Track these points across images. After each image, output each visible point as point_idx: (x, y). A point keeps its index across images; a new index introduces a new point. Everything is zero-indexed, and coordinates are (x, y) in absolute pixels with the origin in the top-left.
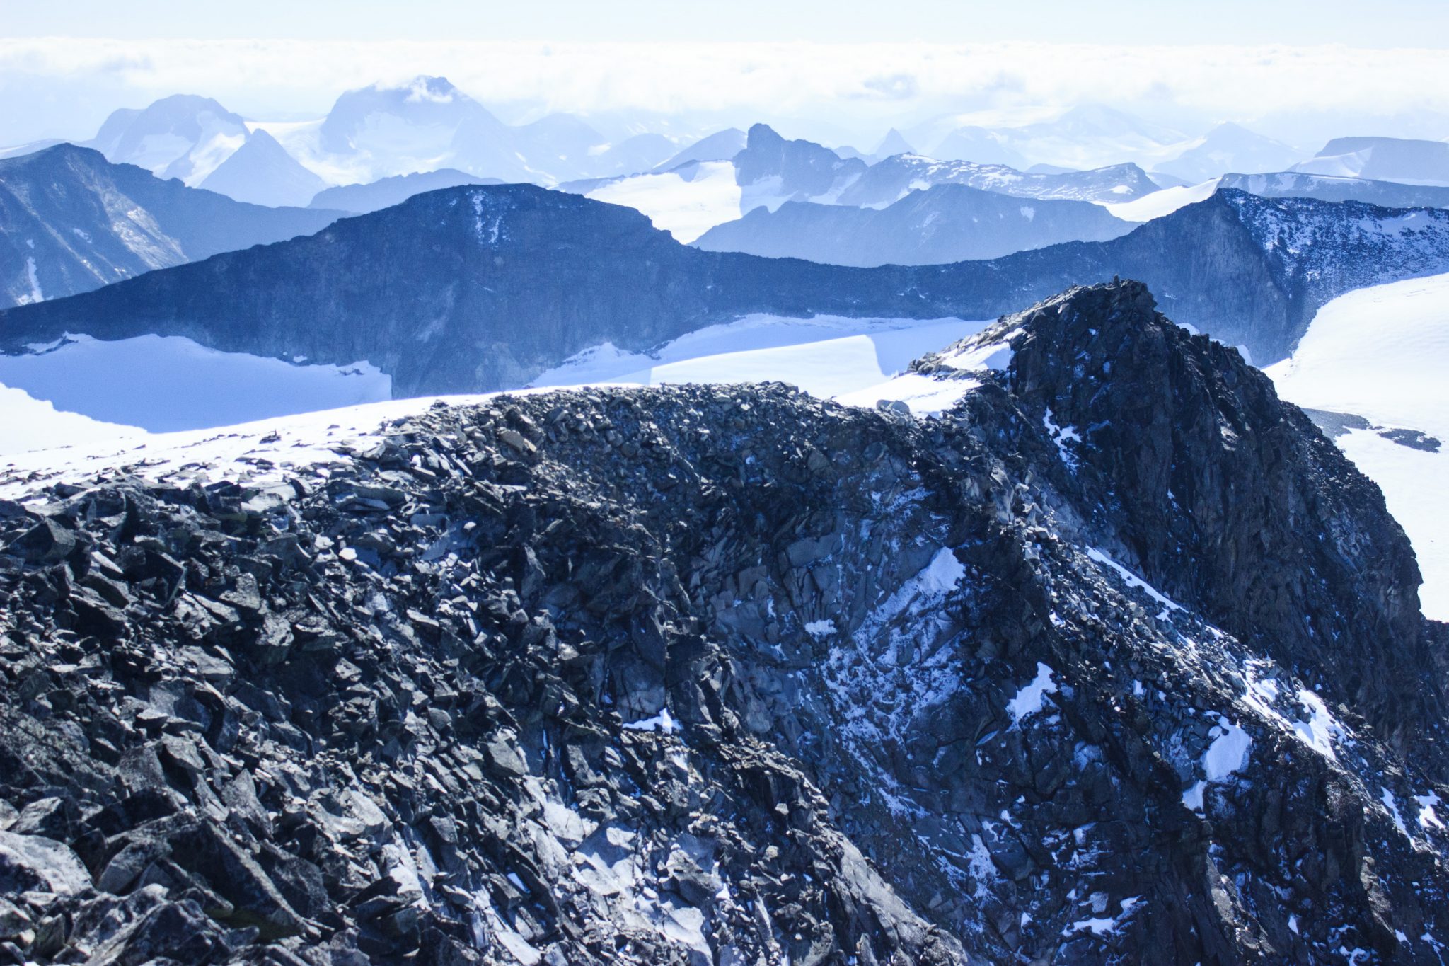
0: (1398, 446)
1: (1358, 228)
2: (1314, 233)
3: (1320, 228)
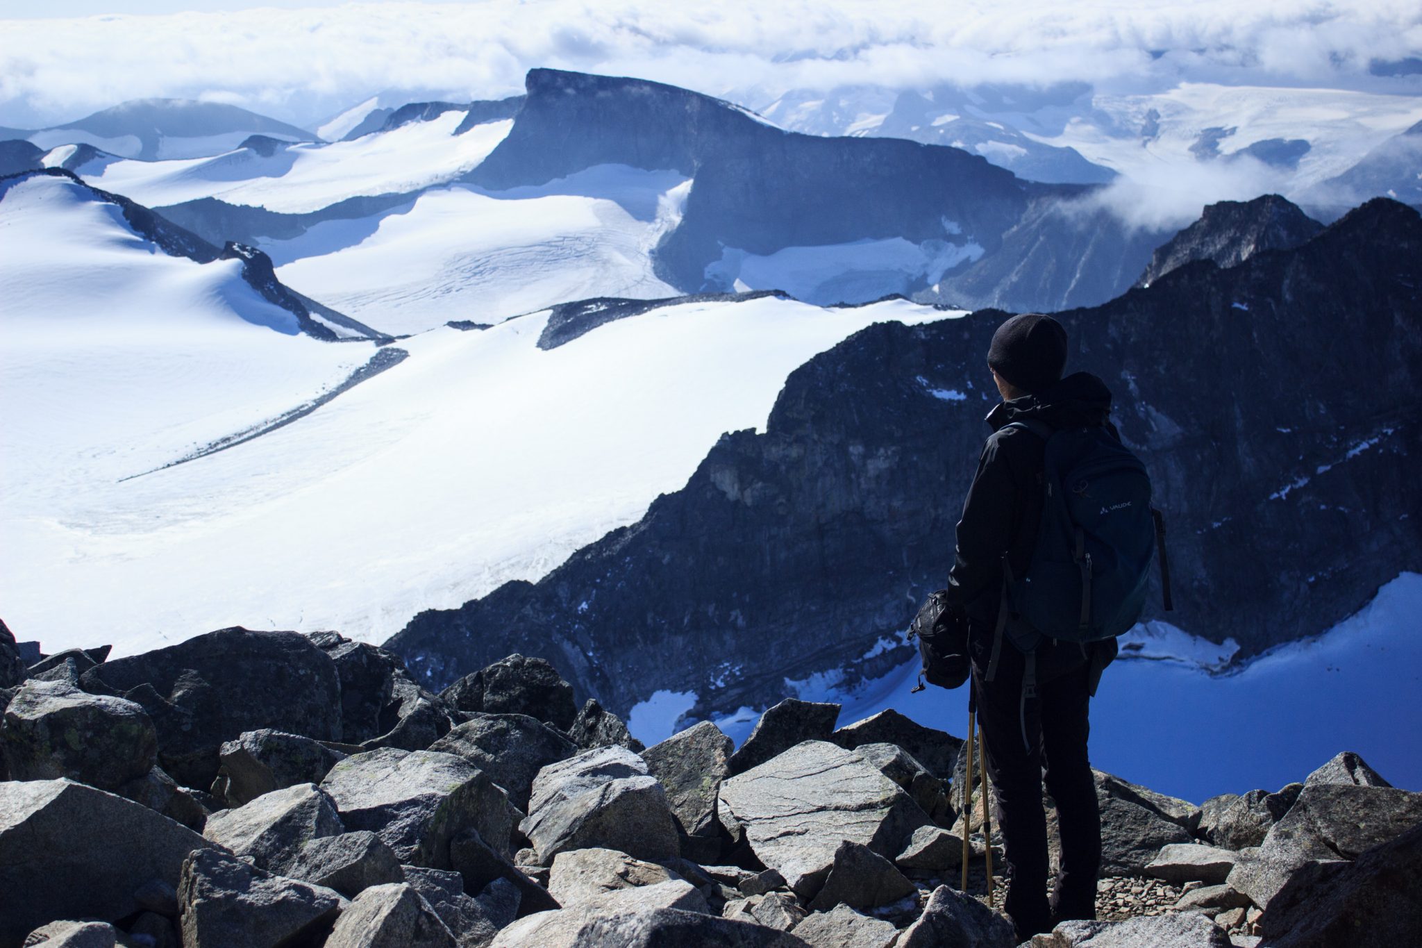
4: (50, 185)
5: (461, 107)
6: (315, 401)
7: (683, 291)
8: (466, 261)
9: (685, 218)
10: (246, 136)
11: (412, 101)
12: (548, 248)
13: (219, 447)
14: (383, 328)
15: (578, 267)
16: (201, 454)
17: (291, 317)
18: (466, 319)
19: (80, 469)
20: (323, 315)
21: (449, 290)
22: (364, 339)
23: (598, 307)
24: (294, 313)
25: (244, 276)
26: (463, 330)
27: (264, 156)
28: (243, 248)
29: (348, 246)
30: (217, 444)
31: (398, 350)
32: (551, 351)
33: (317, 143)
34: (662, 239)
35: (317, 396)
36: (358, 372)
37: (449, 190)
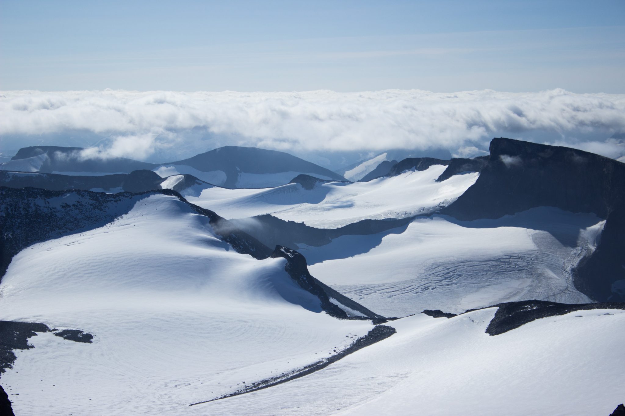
0: (67, 340)
1: (35, 204)
2: (7, 209)
3: (11, 205)
4: (164, 201)
5: (443, 163)
6: (328, 359)
7: (594, 300)
8: (441, 268)
9: (598, 248)
10: (296, 174)
11: (410, 156)
12: (498, 263)
13: (261, 386)
14: (378, 312)
15: (519, 278)
16: (248, 390)
17: (316, 299)
18: (437, 308)
19: (165, 395)
20: (338, 300)
21: (427, 288)
22: (365, 319)
23: (532, 307)
24: (319, 297)
25: (287, 270)
26: (435, 317)
27: (307, 188)
28: (287, 250)
29: (359, 253)
30: (259, 384)
31: (388, 328)
32: (495, 336)
33: (343, 182)
34: (581, 261)
35: (330, 356)
36: (359, 340)
37: (432, 219)
